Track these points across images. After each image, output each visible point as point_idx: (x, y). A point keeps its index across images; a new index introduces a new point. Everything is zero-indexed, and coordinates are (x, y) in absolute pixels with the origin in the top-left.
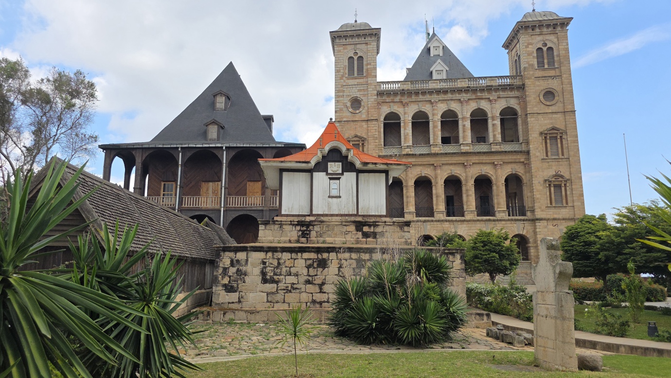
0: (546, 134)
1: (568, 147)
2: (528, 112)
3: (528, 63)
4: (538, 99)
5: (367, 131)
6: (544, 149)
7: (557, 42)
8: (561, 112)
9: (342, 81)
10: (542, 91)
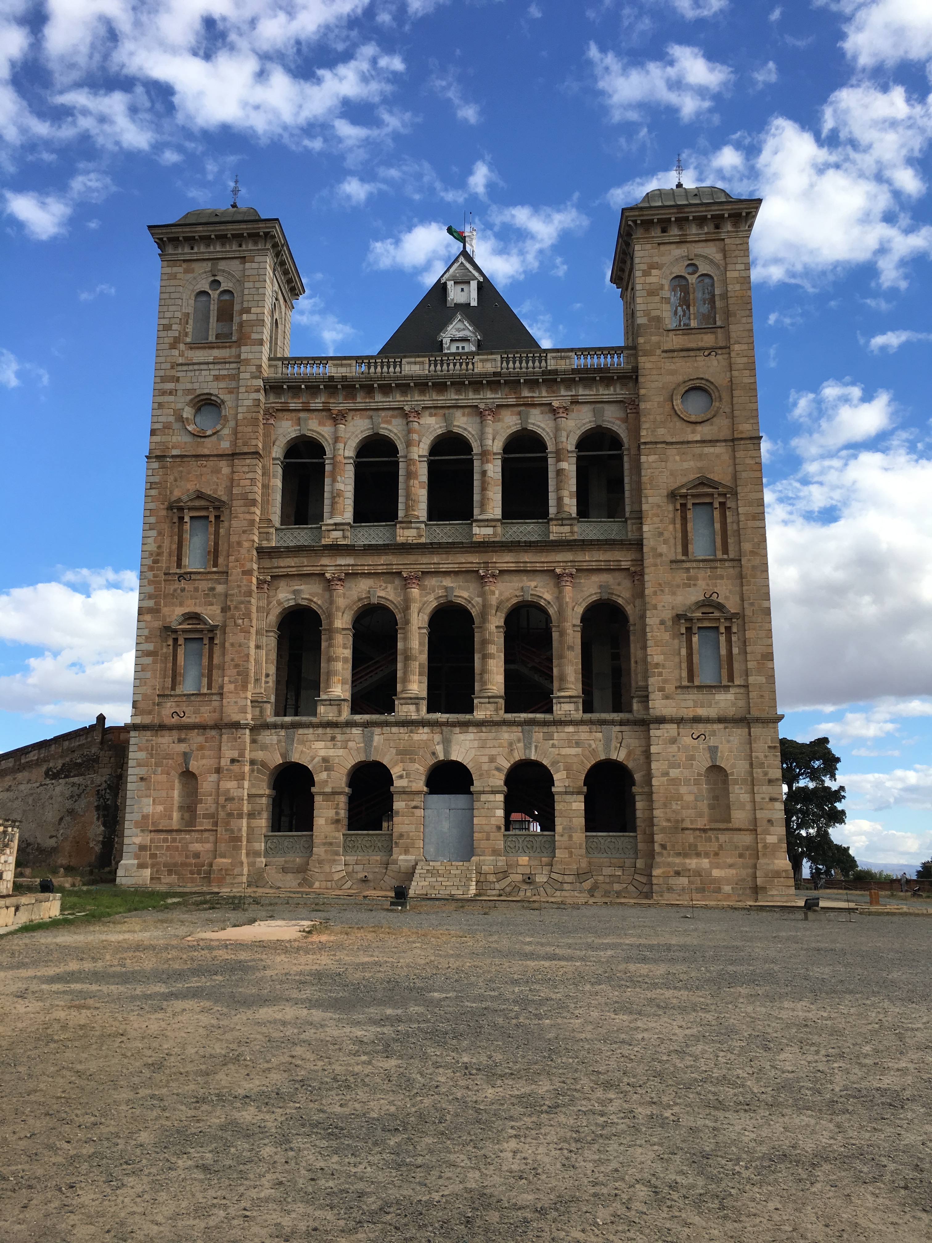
0: (685, 496)
1: (738, 531)
2: (642, 441)
3: (647, 313)
4: (668, 407)
5: (229, 484)
6: (679, 535)
7: (722, 262)
8: (725, 441)
9: (176, 352)
10: (679, 385)
